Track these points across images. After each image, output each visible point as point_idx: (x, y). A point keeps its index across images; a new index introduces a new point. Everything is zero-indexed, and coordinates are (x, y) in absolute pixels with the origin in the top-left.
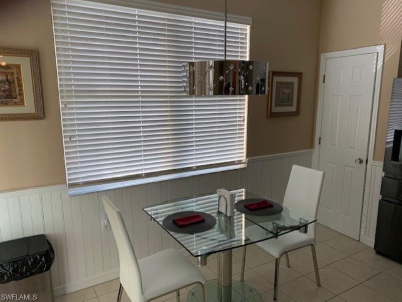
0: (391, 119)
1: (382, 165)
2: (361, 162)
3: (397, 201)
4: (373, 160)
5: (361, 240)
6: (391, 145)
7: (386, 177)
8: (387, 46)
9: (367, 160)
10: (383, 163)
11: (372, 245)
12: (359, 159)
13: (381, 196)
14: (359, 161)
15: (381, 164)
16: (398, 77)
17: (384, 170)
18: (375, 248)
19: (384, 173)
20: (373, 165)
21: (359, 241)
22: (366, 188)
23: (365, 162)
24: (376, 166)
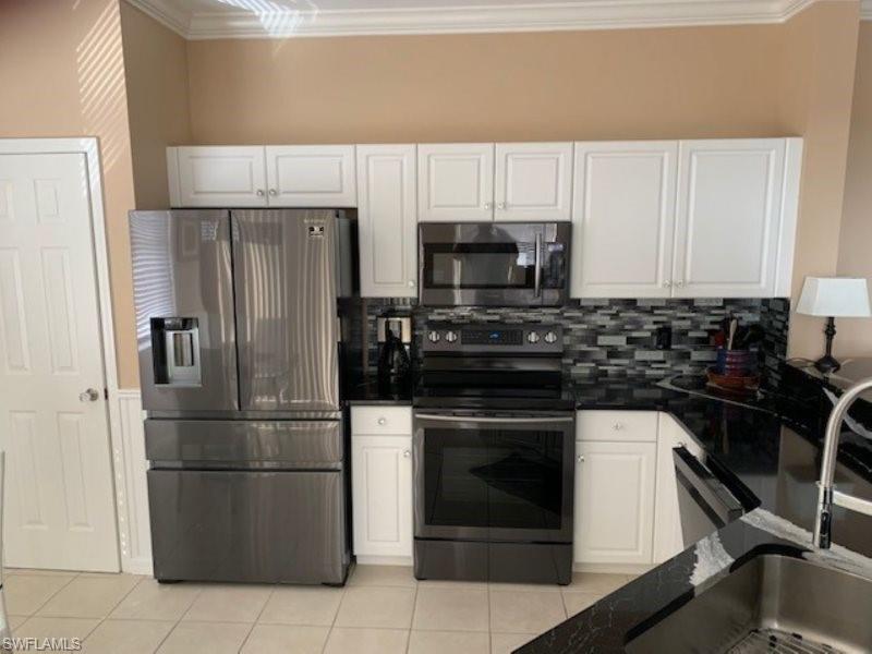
0: (138, 298)
1: (139, 396)
2: (94, 397)
3: (179, 465)
4: (120, 387)
5: (124, 570)
6: (149, 344)
7: (151, 419)
8: (102, 141)
9: (106, 391)
10: (139, 391)
11: (150, 571)
12: (89, 391)
13: (148, 462)
14: (89, 396)
15: (137, 393)
16: (137, 209)
17: (144, 407)
18: (155, 577)
19: (145, 412)
20: (119, 400)
21: (121, 571)
22: (116, 451)
23: (102, 394)
24: (127, 399)
